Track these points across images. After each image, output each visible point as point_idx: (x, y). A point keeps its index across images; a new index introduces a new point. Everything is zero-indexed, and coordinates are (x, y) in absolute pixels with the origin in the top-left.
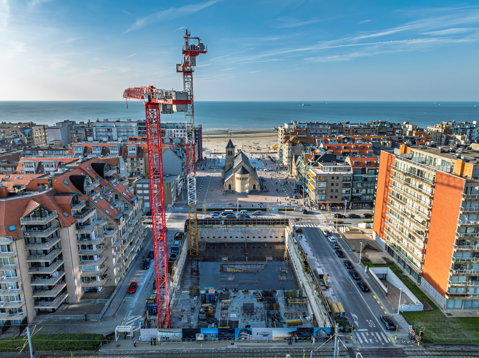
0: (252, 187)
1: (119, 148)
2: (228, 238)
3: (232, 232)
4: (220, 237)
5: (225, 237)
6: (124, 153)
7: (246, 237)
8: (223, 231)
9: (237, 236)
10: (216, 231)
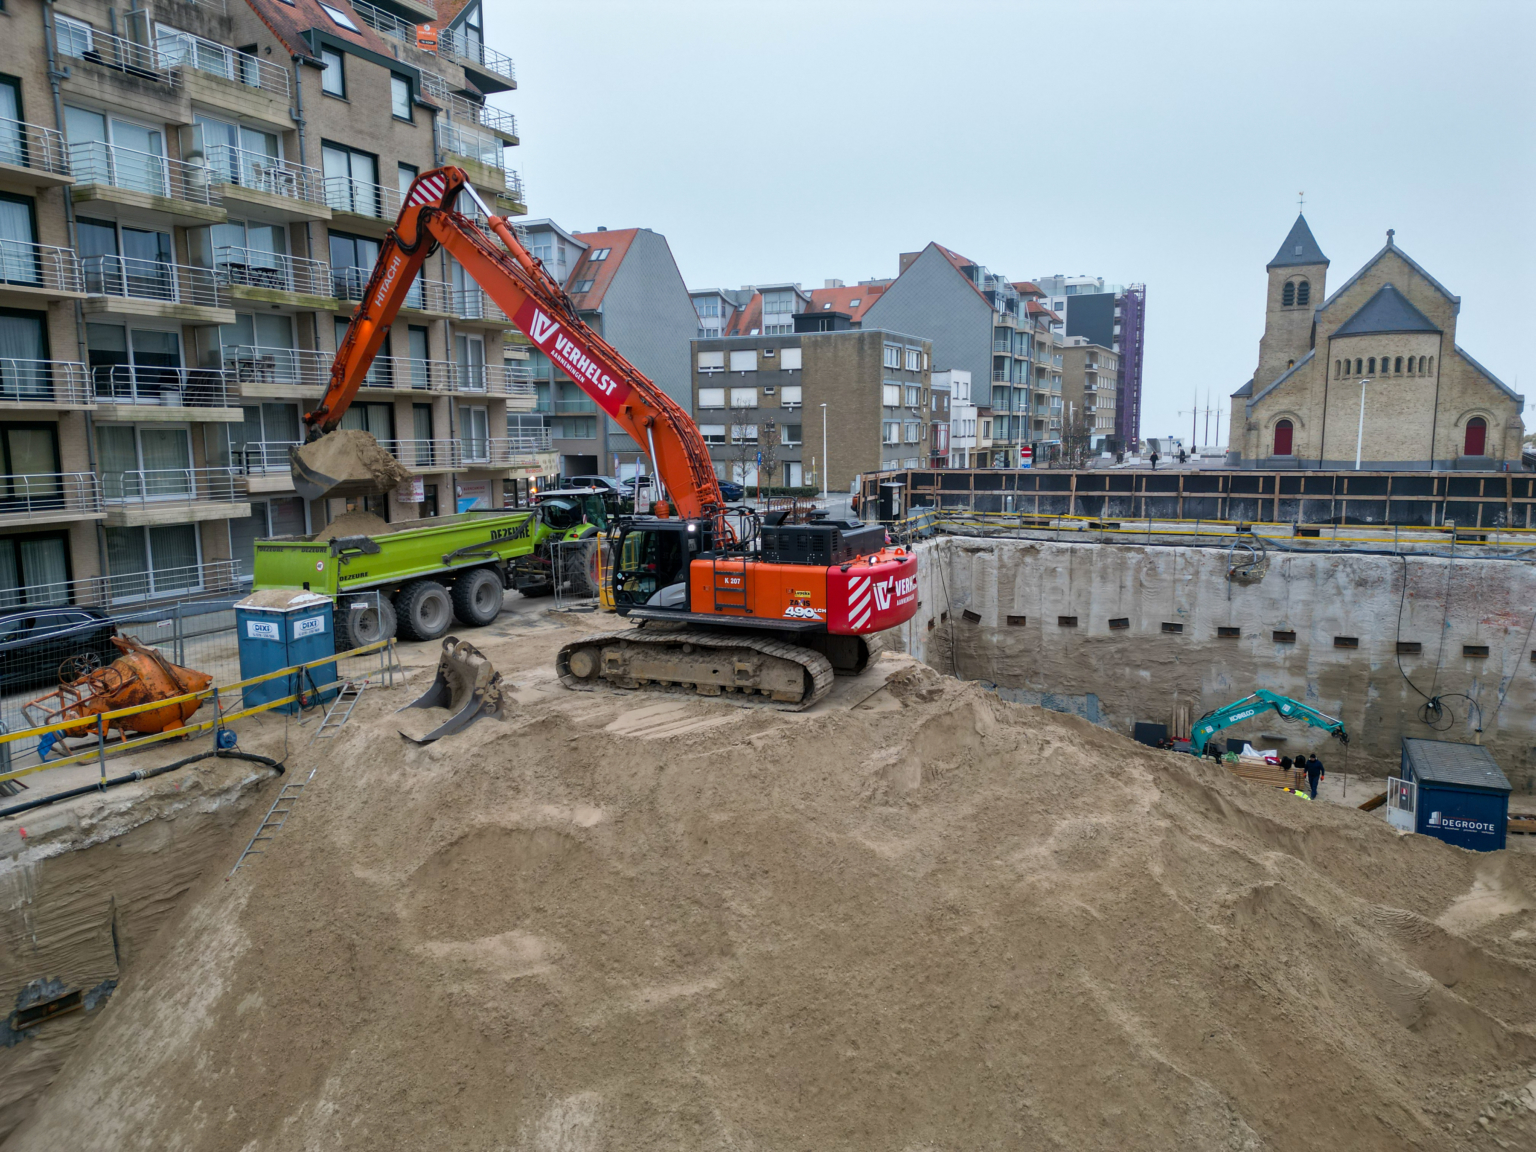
1: (729, 311)
2: (1256, 644)
3: (1300, 591)
4: (1177, 628)
5: (1229, 633)
6: (748, 330)
7: (1454, 650)
8: (1203, 577)
9: (1344, 634)
10: (1138, 570)
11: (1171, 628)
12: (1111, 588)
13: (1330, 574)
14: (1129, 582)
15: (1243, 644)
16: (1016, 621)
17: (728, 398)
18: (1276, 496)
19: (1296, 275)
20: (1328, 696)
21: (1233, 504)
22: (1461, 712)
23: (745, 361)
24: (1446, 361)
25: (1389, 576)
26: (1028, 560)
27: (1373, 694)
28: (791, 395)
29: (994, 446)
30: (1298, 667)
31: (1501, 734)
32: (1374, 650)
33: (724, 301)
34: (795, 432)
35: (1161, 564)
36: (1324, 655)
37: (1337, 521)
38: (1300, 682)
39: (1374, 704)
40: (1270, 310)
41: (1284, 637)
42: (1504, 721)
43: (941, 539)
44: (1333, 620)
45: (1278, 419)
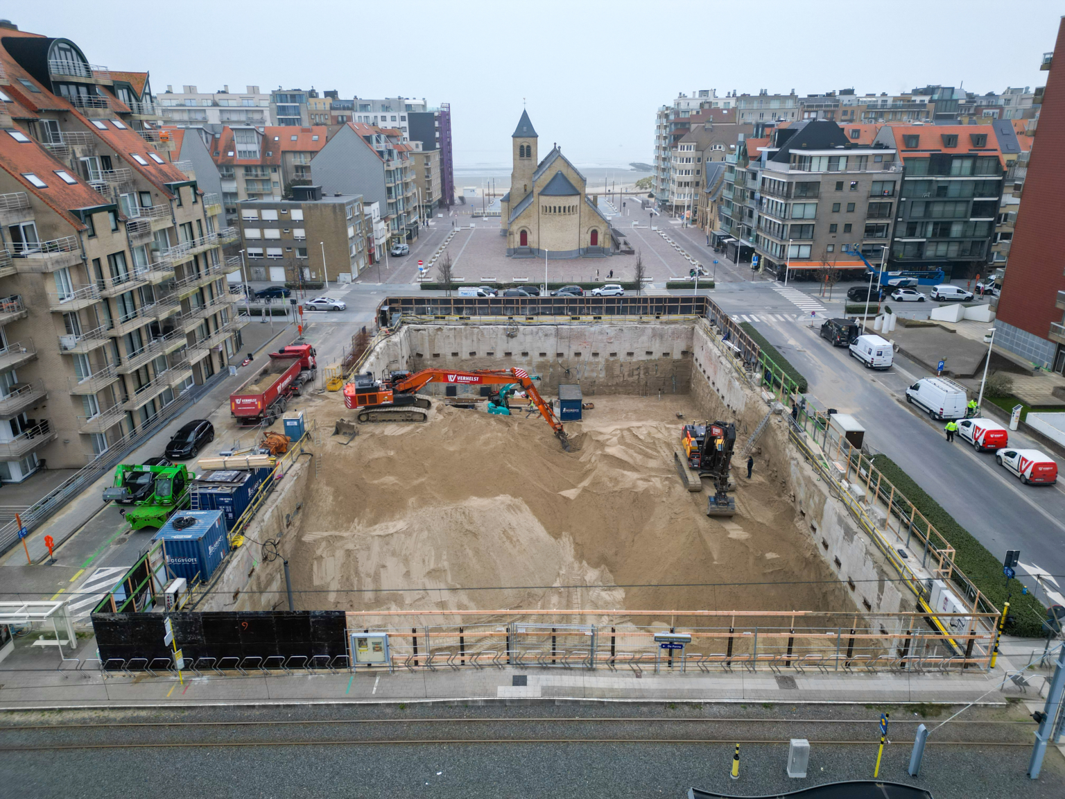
0: (588, 237)
2: (517, 357)
3: (529, 338)
4: (492, 353)
5: (508, 354)
6: (226, 152)
7: (572, 354)
8: (499, 336)
9: (542, 352)
10: (478, 335)
11: (490, 354)
12: (469, 341)
13: (537, 333)
14: (475, 339)
15: (513, 357)
16: (436, 355)
17: (262, 234)
18: (520, 306)
19: (525, 142)
20: (538, 372)
21: (506, 308)
22: (575, 373)
23: (270, 215)
24: (582, 206)
25: (553, 332)
26: (439, 333)
27: (551, 370)
28: (299, 233)
30: (529, 364)
31: (586, 378)
32: (551, 357)
33: (206, 132)
34: (303, 252)
35: (485, 332)
36: (537, 359)
37: (538, 314)
38: (531, 368)
39: (552, 373)
40: (514, 159)
41: (525, 354)
42: (586, 375)
43: (405, 327)
44: (539, 348)
45: (521, 230)
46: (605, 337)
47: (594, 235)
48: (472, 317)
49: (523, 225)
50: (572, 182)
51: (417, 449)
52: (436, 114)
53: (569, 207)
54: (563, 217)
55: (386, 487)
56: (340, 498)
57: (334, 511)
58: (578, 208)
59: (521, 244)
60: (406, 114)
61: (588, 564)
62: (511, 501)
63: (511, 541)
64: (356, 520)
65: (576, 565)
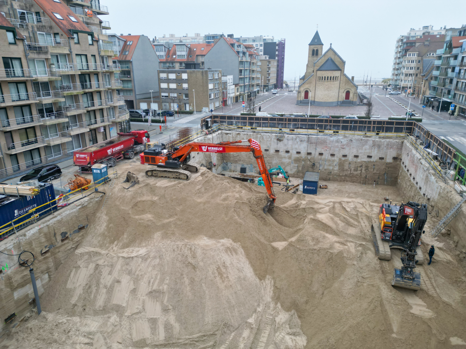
0: (344, 95)
1: (167, 50)
2: (282, 153)
3: (290, 142)
4: (268, 150)
5: (277, 151)
6: (172, 56)
7: (317, 154)
8: (272, 140)
9: (298, 151)
10: (260, 138)
11: (266, 150)
13: (296, 139)
15: (280, 153)
17: (168, 86)
18: (287, 122)
19: (315, 47)
20: (295, 163)
21: (279, 124)
22: (318, 166)
23: (172, 76)
24: (342, 77)
25: (306, 139)
26: (238, 136)
27: (303, 163)
28: (185, 86)
29: (240, 94)
30: (290, 158)
31: (325, 170)
32: (303, 155)
33: (165, 47)
34: (187, 96)
35: (264, 137)
36: (295, 155)
37: (298, 128)
38: (290, 161)
39: (303, 165)
40: (309, 57)
41: (287, 152)
42: (326, 167)
43: (220, 132)
44: (296, 148)
45: (305, 90)
46: (339, 145)
47: (348, 94)
48: (258, 128)
49: (306, 87)
50: (337, 63)
51: (174, 197)
52: (277, 43)
53: (333, 77)
54: (329, 82)
55: (142, 221)
56: (111, 225)
57: (104, 234)
58: (339, 78)
59: (305, 98)
60: (262, 43)
61: (282, 306)
62: (231, 244)
63: (221, 278)
64: (116, 243)
65: (272, 305)
